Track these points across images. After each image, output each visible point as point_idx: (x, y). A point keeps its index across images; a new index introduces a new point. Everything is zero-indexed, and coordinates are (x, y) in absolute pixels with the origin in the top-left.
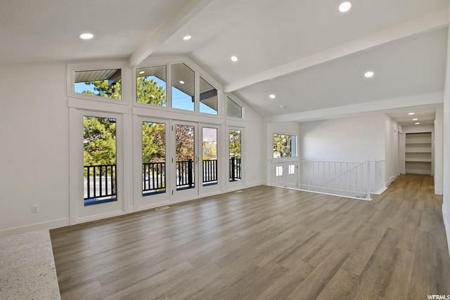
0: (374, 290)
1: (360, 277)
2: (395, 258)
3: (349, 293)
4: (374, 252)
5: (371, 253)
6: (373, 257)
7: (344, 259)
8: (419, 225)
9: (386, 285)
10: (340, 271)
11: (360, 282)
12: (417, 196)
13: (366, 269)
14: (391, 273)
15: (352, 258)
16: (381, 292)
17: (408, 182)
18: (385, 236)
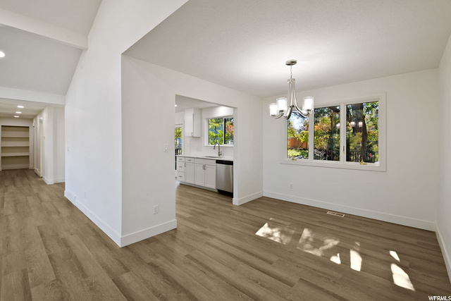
0: (77, 279)
1: (57, 279)
2: (68, 246)
3: (62, 298)
4: (47, 253)
5: (45, 254)
6: (50, 257)
7: (25, 279)
8: (59, 213)
9: (81, 268)
10: (33, 290)
11: (61, 282)
12: (35, 190)
13: (55, 270)
14: (76, 258)
15: (32, 271)
16: (83, 275)
17: (13, 179)
18: (42, 235)
